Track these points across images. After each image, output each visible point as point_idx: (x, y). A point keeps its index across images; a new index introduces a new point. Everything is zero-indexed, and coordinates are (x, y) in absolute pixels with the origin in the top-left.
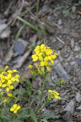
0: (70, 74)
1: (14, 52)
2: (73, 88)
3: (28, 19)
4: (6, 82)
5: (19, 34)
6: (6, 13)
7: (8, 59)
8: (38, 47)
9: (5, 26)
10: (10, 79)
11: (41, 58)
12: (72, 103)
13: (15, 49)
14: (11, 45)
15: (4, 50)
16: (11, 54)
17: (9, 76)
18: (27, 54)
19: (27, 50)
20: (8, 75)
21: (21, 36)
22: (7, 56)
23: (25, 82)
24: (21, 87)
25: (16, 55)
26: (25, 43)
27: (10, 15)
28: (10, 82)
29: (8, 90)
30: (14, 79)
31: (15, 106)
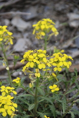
1: (74, 42)
4: (58, 62)
7: (65, 46)
10: (62, 62)
13: (76, 41)
14: (74, 36)
15: (66, 36)
16: (70, 43)
17: (64, 59)
20: (63, 57)
22: (66, 43)
23: (70, 73)
24: (64, 74)
25: (74, 46)
28: (61, 64)
29: (55, 69)
30: (66, 64)
31: (55, 86)
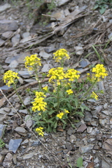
0: (106, 91)
1: (80, 64)
2: (105, 99)
3: (98, 50)
4: (71, 75)
5: (87, 56)
6: (86, 42)
8: (98, 65)
9: (82, 48)
11: (98, 72)
12: (101, 107)
14: (79, 60)
15: (74, 61)
16: (77, 65)
17: (75, 73)
18: (86, 69)
19: (88, 66)
21: (88, 58)
23: (78, 83)
25: (80, 66)
26: (88, 63)
27: (87, 44)
28: (73, 76)
29: (70, 80)
30: (76, 76)
31: (70, 90)
